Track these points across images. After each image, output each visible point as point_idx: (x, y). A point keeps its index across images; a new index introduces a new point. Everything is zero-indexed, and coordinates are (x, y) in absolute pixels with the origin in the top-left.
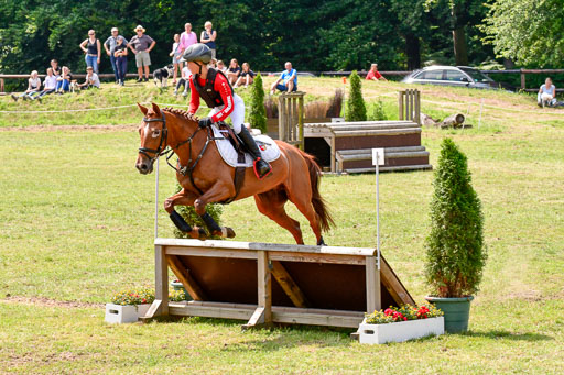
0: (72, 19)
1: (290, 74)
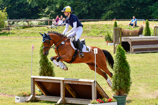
0: (70, 2)
1: (134, 20)
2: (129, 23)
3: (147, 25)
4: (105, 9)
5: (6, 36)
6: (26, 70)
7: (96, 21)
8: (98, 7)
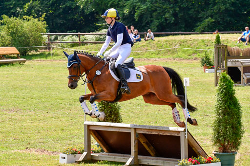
0: (146, 5)
1: (248, 33)
4: (201, 16)
5: (44, 59)
6: (76, 112)
7: (187, 34)
8: (190, 12)
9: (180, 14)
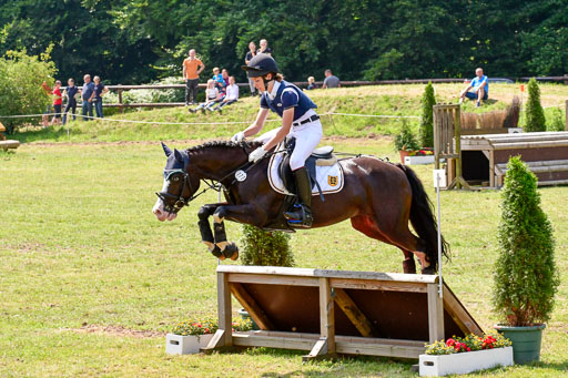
1: (481, 81)
2: (463, 91)
3: (535, 94)
4: (376, 46)
5: (52, 141)
6: (163, 248)
8: (353, 39)
9: (332, 44)
